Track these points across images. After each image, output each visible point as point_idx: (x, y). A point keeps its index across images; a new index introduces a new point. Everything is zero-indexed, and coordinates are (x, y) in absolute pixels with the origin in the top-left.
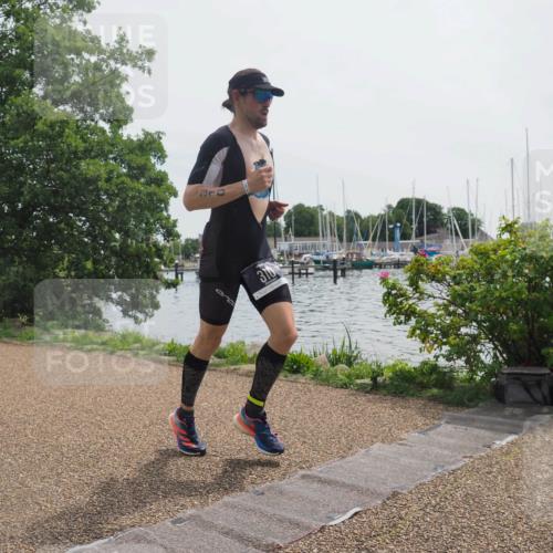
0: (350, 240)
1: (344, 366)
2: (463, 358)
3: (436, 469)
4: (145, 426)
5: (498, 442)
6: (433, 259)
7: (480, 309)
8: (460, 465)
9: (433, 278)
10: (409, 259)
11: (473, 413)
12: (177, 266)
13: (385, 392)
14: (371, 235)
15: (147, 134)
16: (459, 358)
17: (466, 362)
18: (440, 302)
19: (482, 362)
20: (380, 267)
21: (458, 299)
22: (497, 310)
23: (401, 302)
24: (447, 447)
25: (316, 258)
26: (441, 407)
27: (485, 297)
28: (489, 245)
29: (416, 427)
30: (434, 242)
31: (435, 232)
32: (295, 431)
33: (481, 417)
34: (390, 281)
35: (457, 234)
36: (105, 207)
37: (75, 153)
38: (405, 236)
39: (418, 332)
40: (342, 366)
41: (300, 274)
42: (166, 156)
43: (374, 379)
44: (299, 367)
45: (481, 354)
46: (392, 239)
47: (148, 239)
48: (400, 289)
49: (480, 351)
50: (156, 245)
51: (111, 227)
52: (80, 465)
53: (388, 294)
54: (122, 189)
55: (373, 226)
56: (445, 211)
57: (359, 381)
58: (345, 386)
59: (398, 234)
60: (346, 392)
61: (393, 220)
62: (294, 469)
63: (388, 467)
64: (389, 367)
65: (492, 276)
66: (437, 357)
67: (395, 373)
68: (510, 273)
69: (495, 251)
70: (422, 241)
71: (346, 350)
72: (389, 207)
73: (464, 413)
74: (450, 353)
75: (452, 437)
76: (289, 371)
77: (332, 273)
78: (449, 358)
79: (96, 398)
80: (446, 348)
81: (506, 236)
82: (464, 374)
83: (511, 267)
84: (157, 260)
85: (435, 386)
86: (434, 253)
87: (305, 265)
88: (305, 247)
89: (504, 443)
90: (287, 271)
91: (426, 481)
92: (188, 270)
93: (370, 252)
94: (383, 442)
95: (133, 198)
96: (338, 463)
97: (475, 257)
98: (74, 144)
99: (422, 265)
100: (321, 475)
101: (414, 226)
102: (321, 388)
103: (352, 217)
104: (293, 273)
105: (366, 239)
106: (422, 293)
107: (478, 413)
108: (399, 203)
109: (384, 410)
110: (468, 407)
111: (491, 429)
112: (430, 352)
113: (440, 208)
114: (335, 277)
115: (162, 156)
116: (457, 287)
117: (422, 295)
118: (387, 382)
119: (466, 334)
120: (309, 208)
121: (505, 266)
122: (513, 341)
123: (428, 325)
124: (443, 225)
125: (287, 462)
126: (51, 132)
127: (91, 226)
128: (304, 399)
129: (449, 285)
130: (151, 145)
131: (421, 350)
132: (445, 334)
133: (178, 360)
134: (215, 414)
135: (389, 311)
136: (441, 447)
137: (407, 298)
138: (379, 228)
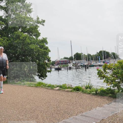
0: (89, 60)
1: (89, 89)
2: (117, 87)
3: (112, 113)
4: (45, 103)
7: (120, 75)
8: (118, 112)
9: (109, 69)
10: (102, 64)
12: (50, 67)
13: (99, 95)
14: (93, 59)
15: (43, 38)
18: (111, 74)
19: (121, 88)
20: (96, 66)
23: (102, 74)
24: (114, 108)
25: (81, 65)
26: (112, 98)
27: (121, 73)
28: (122, 61)
29: (106, 103)
30: (108, 60)
31: (108, 58)
32: (79, 104)
34: (99, 69)
35: (113, 59)
36: (35, 55)
37: (28, 43)
38: (101, 59)
39: (106, 81)
40: (88, 89)
41: (78, 68)
43: (96, 92)
44: (79, 90)
45: (121, 86)
46: (98, 60)
47: (44, 61)
48: (102, 71)
50: (46, 63)
51: (36, 59)
52: (31, 113)
53: (99, 72)
54: (39, 51)
55: (94, 57)
56: (110, 53)
57: (92, 93)
58: (89, 94)
59: (100, 59)
60: (90, 95)
61: (98, 56)
64: (99, 89)
66: (110, 87)
67: (101, 91)
70: (105, 60)
71: (89, 85)
72: (97, 53)
75: (115, 105)
76: (77, 91)
77: (85, 68)
78: (113, 87)
79: (33, 97)
80: (113, 85)
82: (117, 91)
84: (46, 66)
85: (110, 93)
86: (108, 63)
87: (79, 66)
88: (79, 62)
90: (75, 68)
91: (110, 116)
92: (53, 68)
93: (93, 63)
94: (99, 107)
95: (41, 52)
96: (89, 112)
97: (119, 64)
98: (28, 42)
99: (106, 66)
100: (85, 115)
101: (103, 57)
102: (84, 94)
103: (89, 55)
104: (76, 68)
106: (106, 72)
108: (99, 52)
109: (99, 99)
112: (109, 86)
113: (109, 53)
114: (86, 69)
115: (47, 43)
116: (115, 71)
117: (106, 73)
118: (99, 93)
119: (117, 81)
120: (79, 53)
123: (108, 79)
124: (110, 57)
125: (77, 112)
126: (23, 39)
127: (32, 59)
128: (80, 97)
129: (113, 70)
130: (44, 41)
131: (107, 85)
132: (112, 81)
133: (51, 88)
134: (60, 101)
135: (99, 76)
136: (113, 108)
137: (103, 73)
138: (95, 58)
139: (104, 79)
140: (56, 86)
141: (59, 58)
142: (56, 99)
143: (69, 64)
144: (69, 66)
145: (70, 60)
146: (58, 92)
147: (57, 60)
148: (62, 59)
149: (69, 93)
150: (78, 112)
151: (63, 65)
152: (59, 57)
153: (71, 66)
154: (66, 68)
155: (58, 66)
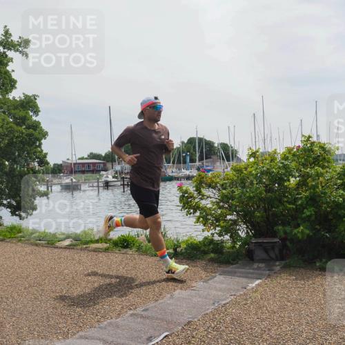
2: (229, 234)
3: (214, 304)
4: (25, 288)
5: (250, 285)
6: (210, 174)
7: (238, 204)
8: (228, 301)
9: (209, 186)
10: (195, 175)
11: (235, 268)
13: (182, 258)
14: (172, 160)
15: (26, 96)
16: (226, 234)
17: (231, 237)
18: (214, 200)
19: (240, 236)
20: (178, 180)
21: (225, 198)
22: (247, 205)
23: (191, 201)
24: (220, 290)
26: (216, 265)
27: (241, 197)
28: (242, 165)
29: (201, 278)
30: (210, 164)
31: (210, 158)
32: (125, 285)
33: (241, 270)
34: (184, 188)
35: (223, 159)
38: (192, 161)
39: (201, 219)
41: (128, 185)
42: (39, 111)
43: (175, 250)
44: (128, 244)
45: (239, 232)
46: (185, 162)
47: (28, 165)
48: (191, 193)
49: (239, 230)
50: (33, 169)
51: (2, 157)
53: (183, 196)
54: (11, 131)
55: (173, 155)
56: (216, 145)
59: (188, 159)
60: (155, 258)
61: (185, 150)
62: (125, 310)
63: (184, 305)
64: (183, 242)
65: (245, 184)
66: (213, 234)
67: (188, 245)
68: (255, 182)
69: (246, 169)
70: (203, 164)
72: (183, 143)
73: (230, 268)
74: (221, 231)
75: (223, 283)
76: (122, 247)
78: (220, 235)
80: (218, 229)
81: (252, 160)
82: (229, 244)
83: (255, 178)
85: (212, 252)
86: (210, 170)
89: (254, 285)
90: (119, 183)
91: (208, 312)
93: (171, 170)
94: (181, 289)
95: (18, 137)
96: (154, 305)
97: (234, 173)
99: (203, 178)
100: (142, 313)
101: (198, 155)
102: (141, 256)
104: (124, 185)
105: (169, 163)
106: (203, 196)
107: (238, 268)
108: (188, 140)
110: (232, 264)
111: (246, 277)
112: (208, 231)
113: (213, 143)
115: (36, 112)
116: (224, 191)
118: (183, 251)
119: (230, 220)
121: (251, 178)
122: (258, 223)
123: (207, 215)
124: (215, 154)
125: (120, 306)
128: (131, 264)
129: (219, 190)
130: (29, 104)
131: (203, 231)
132: (217, 220)
133: (48, 244)
134: (73, 278)
135: (184, 207)
136: (216, 290)
137: (194, 198)
138: (177, 156)
139: (198, 214)
140: (62, 237)
141: (74, 157)
142: (60, 273)
143: (102, 173)
144: (104, 179)
145: (108, 162)
146: (67, 253)
147: (69, 162)
148: (82, 158)
149: (100, 255)
150: (122, 307)
151: (86, 175)
152: (73, 153)
153: (110, 178)
154: (96, 184)
155: (72, 180)
